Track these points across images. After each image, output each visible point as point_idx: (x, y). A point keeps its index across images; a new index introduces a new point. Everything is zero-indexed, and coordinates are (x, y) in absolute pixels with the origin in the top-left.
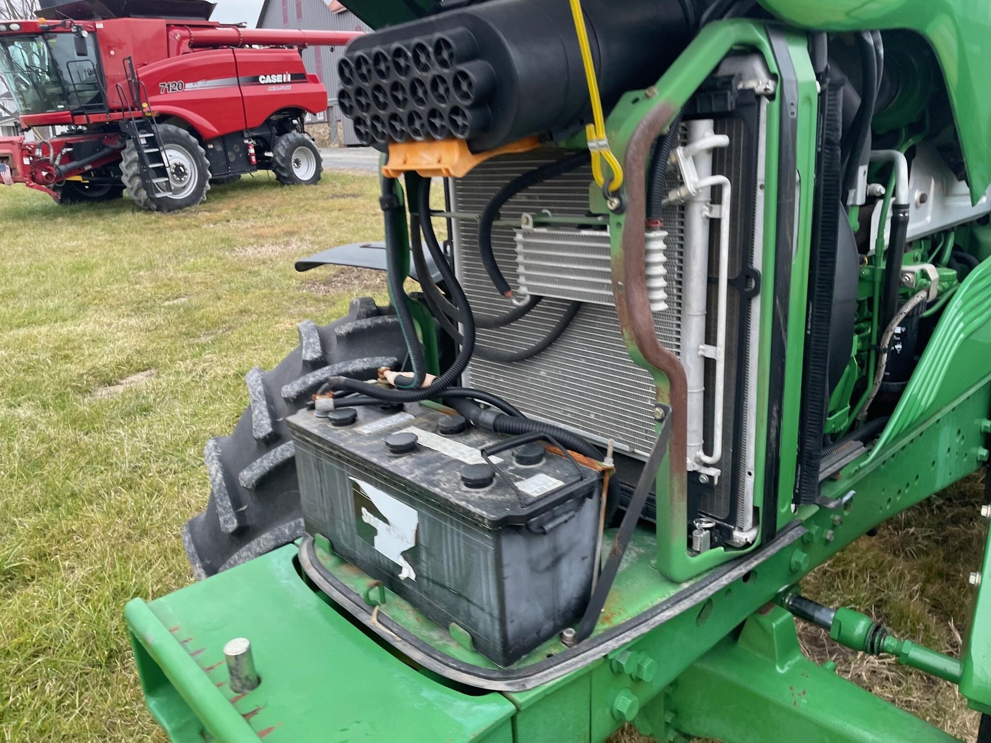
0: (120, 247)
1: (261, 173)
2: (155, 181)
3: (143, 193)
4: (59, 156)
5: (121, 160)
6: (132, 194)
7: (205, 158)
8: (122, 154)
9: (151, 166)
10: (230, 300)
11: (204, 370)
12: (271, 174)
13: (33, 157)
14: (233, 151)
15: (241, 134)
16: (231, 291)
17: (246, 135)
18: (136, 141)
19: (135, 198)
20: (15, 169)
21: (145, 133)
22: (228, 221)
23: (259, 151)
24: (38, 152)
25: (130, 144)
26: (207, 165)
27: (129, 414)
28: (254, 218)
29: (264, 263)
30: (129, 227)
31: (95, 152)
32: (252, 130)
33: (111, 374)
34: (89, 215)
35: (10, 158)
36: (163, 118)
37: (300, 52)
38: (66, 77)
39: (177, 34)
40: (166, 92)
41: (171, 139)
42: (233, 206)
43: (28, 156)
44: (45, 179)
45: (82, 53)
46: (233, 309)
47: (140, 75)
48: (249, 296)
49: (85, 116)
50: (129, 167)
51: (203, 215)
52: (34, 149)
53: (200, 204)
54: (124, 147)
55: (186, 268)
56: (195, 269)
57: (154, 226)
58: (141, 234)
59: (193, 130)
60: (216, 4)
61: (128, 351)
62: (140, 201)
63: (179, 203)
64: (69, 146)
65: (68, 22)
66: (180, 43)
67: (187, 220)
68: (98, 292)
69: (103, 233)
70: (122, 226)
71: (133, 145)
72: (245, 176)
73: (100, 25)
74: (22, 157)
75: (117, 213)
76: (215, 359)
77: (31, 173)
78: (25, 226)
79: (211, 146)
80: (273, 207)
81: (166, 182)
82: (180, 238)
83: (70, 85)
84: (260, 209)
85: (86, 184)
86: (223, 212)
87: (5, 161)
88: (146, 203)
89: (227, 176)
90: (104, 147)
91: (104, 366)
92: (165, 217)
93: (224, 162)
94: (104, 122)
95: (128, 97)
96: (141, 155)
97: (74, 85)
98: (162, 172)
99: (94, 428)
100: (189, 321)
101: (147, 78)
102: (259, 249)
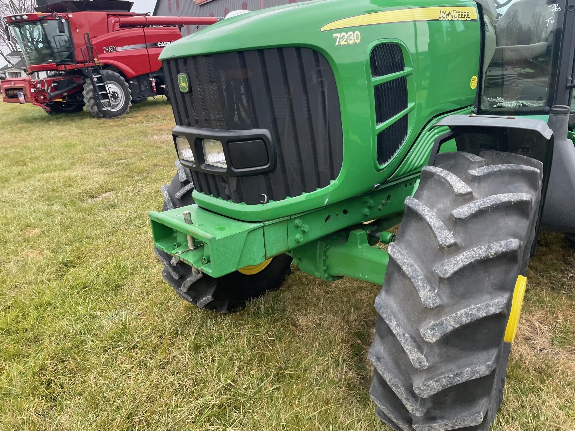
0: (86, 136)
1: (159, 97)
2: (102, 101)
3: (96, 108)
4: (50, 87)
5: (83, 90)
6: (89, 109)
7: (129, 89)
8: (84, 86)
9: (100, 93)
10: (148, 160)
11: (139, 191)
12: (164, 97)
13: (36, 88)
14: (144, 84)
15: (147, 75)
16: (148, 156)
17: (151, 76)
18: (92, 79)
19: (92, 111)
20: (26, 95)
21: (96, 75)
22: (142, 123)
23: (158, 84)
24: (39, 86)
25: (88, 81)
26: (129, 92)
27: (106, 208)
28: (156, 121)
29: (164, 143)
30: (89, 126)
31: (69, 86)
32: (154, 73)
33: (94, 193)
34: (66, 120)
35: (24, 89)
36: (106, 66)
37: (180, 29)
38: (53, 44)
39: (112, 20)
40: (107, 52)
41: (110, 78)
42: (145, 114)
43: (33, 88)
44: (43, 101)
45: (62, 31)
46: (150, 164)
47: (93, 43)
48: (158, 158)
49: (63, 66)
50: (87, 94)
51: (129, 120)
52: (36, 84)
53: (126, 114)
54: (85, 83)
55: (123, 146)
56: (127, 146)
57: (102, 125)
58: (96, 129)
59: (122, 73)
60: (134, 3)
61: (101, 183)
62: (94, 112)
63: (115, 113)
64: (55, 82)
65: (54, 14)
66: (114, 25)
67: (120, 122)
68: (79, 157)
69: (76, 129)
70: (86, 125)
71: (90, 81)
72: (150, 99)
73: (70, 16)
74: (30, 88)
75: (82, 119)
76: (144, 186)
77: (35, 97)
78: (33, 126)
79: (131, 82)
80: (166, 115)
81: (108, 101)
82: (118, 131)
83: (55, 48)
84: (159, 116)
85: (64, 103)
86: (139, 118)
87: (21, 91)
88: (97, 114)
89: (140, 98)
90: (73, 83)
91: (90, 189)
92: (108, 121)
93: (139, 91)
94: (74, 69)
95: (87, 56)
96: (94, 87)
97: (57, 49)
98: (106, 96)
99: (91, 213)
100: (129, 170)
101: (97, 44)
102: (161, 136)
